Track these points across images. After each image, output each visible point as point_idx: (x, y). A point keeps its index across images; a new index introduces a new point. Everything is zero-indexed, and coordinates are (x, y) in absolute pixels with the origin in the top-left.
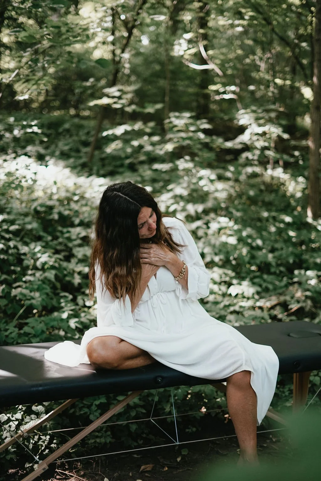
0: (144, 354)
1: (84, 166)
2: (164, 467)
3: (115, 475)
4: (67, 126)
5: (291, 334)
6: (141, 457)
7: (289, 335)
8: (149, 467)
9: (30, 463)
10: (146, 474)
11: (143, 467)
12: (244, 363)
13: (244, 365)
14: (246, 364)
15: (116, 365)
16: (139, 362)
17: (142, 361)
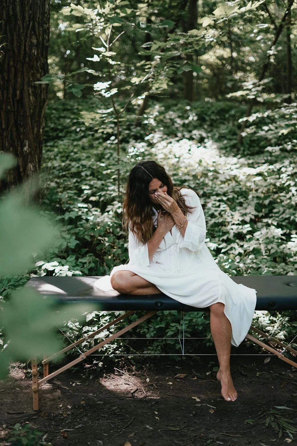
0: (153, 286)
1: (234, 146)
2: (194, 377)
3: (156, 377)
4: (233, 112)
5: (291, 284)
6: (181, 369)
7: (288, 285)
8: (182, 376)
9: (97, 361)
10: (178, 380)
11: (178, 375)
12: (219, 297)
13: (219, 298)
14: (221, 298)
15: (128, 291)
16: (148, 291)
17: (151, 290)
